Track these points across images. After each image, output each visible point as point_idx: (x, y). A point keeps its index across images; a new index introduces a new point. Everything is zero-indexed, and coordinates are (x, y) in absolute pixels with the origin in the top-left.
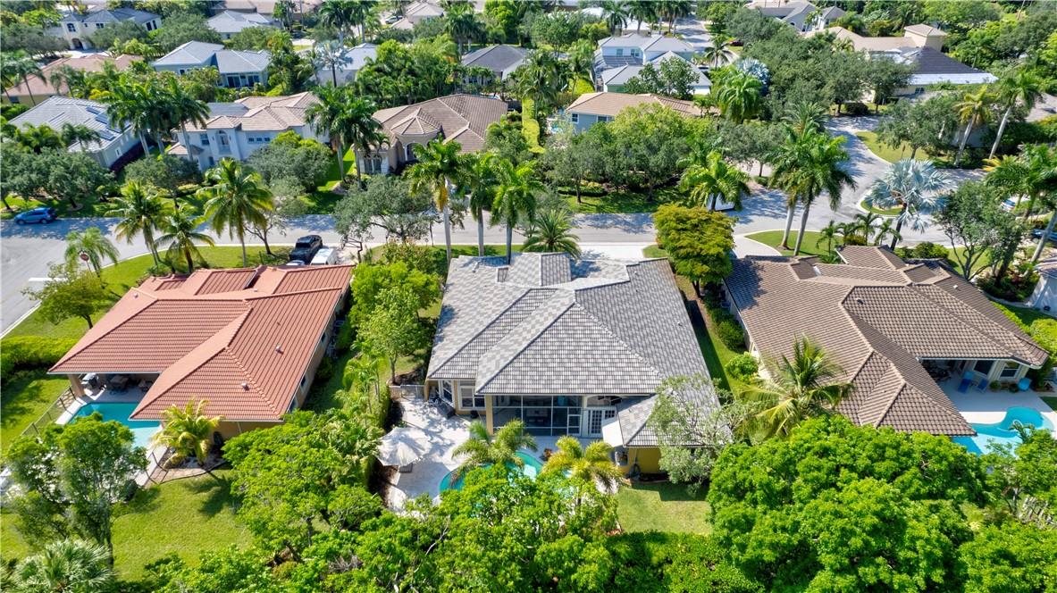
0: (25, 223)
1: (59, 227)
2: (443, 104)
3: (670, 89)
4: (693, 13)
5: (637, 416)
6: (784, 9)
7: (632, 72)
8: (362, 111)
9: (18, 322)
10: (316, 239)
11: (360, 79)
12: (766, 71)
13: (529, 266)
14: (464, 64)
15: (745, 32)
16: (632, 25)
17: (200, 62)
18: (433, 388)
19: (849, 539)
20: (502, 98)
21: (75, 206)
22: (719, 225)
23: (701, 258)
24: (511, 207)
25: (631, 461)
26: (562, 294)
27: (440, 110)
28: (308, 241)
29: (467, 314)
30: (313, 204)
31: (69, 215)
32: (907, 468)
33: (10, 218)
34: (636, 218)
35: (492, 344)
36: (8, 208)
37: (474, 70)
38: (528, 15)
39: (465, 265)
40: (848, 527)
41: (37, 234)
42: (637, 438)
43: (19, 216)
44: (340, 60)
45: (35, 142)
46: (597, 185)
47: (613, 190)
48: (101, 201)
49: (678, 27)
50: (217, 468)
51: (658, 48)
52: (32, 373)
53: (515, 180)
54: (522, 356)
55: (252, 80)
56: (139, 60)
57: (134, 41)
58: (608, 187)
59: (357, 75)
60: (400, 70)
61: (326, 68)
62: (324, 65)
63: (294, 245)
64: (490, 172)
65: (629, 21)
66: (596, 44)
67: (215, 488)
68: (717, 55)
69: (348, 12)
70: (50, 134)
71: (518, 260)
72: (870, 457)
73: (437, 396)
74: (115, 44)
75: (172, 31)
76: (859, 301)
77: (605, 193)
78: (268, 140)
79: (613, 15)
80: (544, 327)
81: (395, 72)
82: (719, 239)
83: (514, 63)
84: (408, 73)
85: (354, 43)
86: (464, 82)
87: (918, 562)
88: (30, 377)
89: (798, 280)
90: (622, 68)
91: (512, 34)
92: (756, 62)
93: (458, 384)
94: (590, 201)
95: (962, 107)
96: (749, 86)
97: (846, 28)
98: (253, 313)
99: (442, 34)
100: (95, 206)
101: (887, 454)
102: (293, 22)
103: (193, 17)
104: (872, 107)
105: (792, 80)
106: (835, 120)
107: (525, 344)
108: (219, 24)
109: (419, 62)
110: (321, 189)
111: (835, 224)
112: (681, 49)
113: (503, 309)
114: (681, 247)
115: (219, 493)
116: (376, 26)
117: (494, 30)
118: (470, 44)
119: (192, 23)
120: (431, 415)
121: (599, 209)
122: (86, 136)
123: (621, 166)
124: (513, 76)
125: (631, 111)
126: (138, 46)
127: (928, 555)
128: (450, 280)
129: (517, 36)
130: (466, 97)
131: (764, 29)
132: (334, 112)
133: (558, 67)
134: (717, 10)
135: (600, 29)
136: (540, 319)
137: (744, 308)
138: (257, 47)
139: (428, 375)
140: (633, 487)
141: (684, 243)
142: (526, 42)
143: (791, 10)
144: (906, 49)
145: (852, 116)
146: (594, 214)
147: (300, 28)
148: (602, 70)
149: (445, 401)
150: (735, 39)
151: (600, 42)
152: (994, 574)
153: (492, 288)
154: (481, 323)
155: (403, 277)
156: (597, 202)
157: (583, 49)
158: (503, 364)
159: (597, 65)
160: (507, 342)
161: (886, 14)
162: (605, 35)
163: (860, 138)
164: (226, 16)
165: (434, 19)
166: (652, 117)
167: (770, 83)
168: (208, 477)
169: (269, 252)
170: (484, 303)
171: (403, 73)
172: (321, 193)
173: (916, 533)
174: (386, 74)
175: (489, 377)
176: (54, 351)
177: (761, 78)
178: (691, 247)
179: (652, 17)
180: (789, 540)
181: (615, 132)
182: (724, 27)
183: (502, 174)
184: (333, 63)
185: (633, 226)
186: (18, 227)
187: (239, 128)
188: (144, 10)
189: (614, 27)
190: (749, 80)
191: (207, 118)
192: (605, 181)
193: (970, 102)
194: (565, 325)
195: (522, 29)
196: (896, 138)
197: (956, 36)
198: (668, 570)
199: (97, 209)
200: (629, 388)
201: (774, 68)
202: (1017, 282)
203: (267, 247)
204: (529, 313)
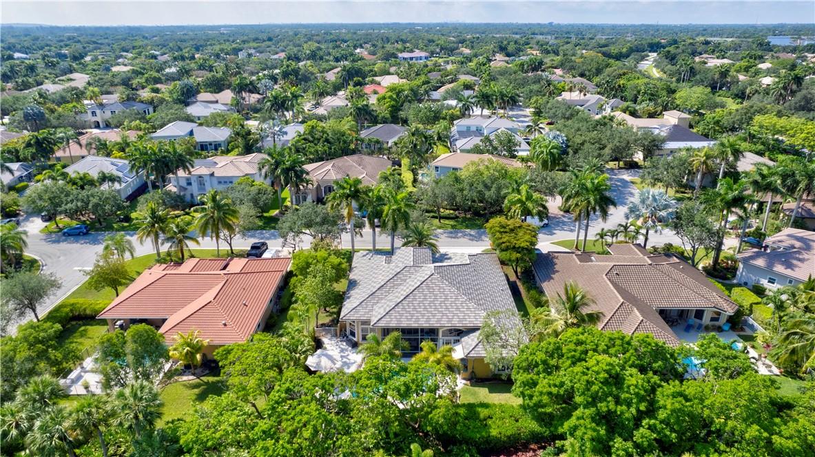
0: (69, 235)
1: (91, 237)
2: (349, 160)
3: (502, 152)
4: (520, 104)
5: (473, 340)
6: (583, 100)
7: (477, 141)
8: (296, 163)
9: (69, 293)
10: (264, 244)
11: (293, 145)
12: (565, 138)
13: (406, 255)
14: (362, 136)
15: (555, 115)
16: (477, 111)
17: (183, 134)
18: (343, 330)
19: (591, 387)
20: (388, 158)
21: (101, 225)
22: (527, 229)
23: (516, 249)
24: (394, 219)
25: (470, 370)
26: (426, 269)
27: (347, 164)
28: (259, 245)
29: (365, 283)
30: (260, 224)
31: (97, 230)
32: (628, 351)
33: (58, 232)
34: (478, 232)
35: (382, 299)
36: (57, 226)
37: (369, 140)
38: (406, 105)
39: (364, 256)
40: (590, 380)
41: (77, 242)
42: (473, 352)
43: (65, 230)
44: (279, 133)
45: (80, 183)
46: (452, 212)
47: (463, 215)
48: (118, 221)
49: (510, 113)
50: (204, 376)
51: (495, 126)
52: (81, 322)
53: (396, 202)
54: (400, 304)
55: (216, 146)
56: (141, 133)
57: (138, 122)
58: (460, 213)
59: (290, 142)
60: (320, 139)
61: (269, 139)
62: (268, 136)
63: (249, 249)
64: (381, 197)
65: (475, 108)
66: (453, 124)
67: (203, 387)
68: (535, 130)
69: (283, 102)
70: (89, 178)
71: (398, 252)
72: (606, 345)
73: (346, 335)
74: (125, 123)
75: (163, 115)
76: (617, 274)
77: (457, 217)
78: (231, 182)
79: (464, 105)
80: (414, 288)
81: (315, 141)
82: (527, 237)
83: (395, 136)
84: (325, 141)
85: (287, 123)
86: (362, 148)
87: (632, 400)
88: (80, 324)
89: (579, 263)
90: (469, 139)
91: (395, 118)
92: (558, 133)
93: (360, 323)
94: (447, 222)
95: (694, 161)
96: (553, 148)
97: (625, 113)
98: (227, 283)
99: (347, 117)
100: (114, 225)
101: (617, 343)
102: (243, 110)
103: (176, 106)
104: (641, 163)
105: (582, 144)
106: (616, 171)
107: (402, 298)
108: (193, 110)
109: (332, 134)
110: (265, 215)
111: (605, 231)
112: (510, 127)
113: (388, 279)
114: (504, 243)
115: (205, 390)
116: (301, 112)
117: (383, 114)
118: (366, 124)
119: (176, 110)
120: (342, 346)
121: (453, 227)
122: (112, 179)
123: (467, 198)
124: (396, 144)
125: (473, 163)
126: (140, 125)
127: (637, 394)
128: (354, 265)
129: (398, 118)
130: (364, 157)
131: (568, 113)
132: (277, 164)
133: (426, 138)
134: (536, 102)
135: (455, 113)
136: (413, 282)
137: (544, 281)
138: (220, 125)
139: (341, 317)
140: (471, 386)
141: (505, 240)
142: (405, 122)
143: (588, 101)
144: (663, 126)
145: (627, 169)
146: (450, 230)
147: (247, 114)
148: (457, 140)
149: (351, 337)
150: (549, 121)
151: (455, 122)
152: (673, 403)
153: (381, 267)
154: (374, 287)
155: (325, 259)
156: (452, 222)
157: (443, 127)
158: (388, 309)
159: (453, 137)
160: (391, 298)
161: (652, 104)
162: (458, 118)
163: (632, 182)
164: (198, 106)
165: (341, 108)
166: (487, 167)
167: (568, 146)
168: (198, 380)
169: (232, 253)
170: (376, 276)
171: (321, 141)
172: (266, 217)
173: (630, 383)
174: (310, 142)
175: (379, 317)
176: (97, 307)
177: (562, 143)
178: (509, 242)
179: (490, 106)
180: (558, 392)
181: (463, 177)
182: (541, 112)
183: (388, 198)
184: (274, 134)
185: (475, 237)
186: (64, 238)
187: (212, 175)
188: (142, 102)
189: (465, 112)
190: (552, 144)
191: (193, 167)
192: (458, 209)
193: (698, 158)
194: (428, 286)
195: (402, 114)
196: (652, 181)
197: (698, 118)
198: (490, 422)
199: (116, 227)
200: (469, 322)
201: (571, 137)
202: (727, 269)
203: (231, 249)
204: (405, 280)
